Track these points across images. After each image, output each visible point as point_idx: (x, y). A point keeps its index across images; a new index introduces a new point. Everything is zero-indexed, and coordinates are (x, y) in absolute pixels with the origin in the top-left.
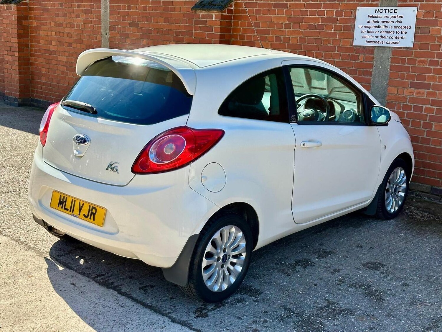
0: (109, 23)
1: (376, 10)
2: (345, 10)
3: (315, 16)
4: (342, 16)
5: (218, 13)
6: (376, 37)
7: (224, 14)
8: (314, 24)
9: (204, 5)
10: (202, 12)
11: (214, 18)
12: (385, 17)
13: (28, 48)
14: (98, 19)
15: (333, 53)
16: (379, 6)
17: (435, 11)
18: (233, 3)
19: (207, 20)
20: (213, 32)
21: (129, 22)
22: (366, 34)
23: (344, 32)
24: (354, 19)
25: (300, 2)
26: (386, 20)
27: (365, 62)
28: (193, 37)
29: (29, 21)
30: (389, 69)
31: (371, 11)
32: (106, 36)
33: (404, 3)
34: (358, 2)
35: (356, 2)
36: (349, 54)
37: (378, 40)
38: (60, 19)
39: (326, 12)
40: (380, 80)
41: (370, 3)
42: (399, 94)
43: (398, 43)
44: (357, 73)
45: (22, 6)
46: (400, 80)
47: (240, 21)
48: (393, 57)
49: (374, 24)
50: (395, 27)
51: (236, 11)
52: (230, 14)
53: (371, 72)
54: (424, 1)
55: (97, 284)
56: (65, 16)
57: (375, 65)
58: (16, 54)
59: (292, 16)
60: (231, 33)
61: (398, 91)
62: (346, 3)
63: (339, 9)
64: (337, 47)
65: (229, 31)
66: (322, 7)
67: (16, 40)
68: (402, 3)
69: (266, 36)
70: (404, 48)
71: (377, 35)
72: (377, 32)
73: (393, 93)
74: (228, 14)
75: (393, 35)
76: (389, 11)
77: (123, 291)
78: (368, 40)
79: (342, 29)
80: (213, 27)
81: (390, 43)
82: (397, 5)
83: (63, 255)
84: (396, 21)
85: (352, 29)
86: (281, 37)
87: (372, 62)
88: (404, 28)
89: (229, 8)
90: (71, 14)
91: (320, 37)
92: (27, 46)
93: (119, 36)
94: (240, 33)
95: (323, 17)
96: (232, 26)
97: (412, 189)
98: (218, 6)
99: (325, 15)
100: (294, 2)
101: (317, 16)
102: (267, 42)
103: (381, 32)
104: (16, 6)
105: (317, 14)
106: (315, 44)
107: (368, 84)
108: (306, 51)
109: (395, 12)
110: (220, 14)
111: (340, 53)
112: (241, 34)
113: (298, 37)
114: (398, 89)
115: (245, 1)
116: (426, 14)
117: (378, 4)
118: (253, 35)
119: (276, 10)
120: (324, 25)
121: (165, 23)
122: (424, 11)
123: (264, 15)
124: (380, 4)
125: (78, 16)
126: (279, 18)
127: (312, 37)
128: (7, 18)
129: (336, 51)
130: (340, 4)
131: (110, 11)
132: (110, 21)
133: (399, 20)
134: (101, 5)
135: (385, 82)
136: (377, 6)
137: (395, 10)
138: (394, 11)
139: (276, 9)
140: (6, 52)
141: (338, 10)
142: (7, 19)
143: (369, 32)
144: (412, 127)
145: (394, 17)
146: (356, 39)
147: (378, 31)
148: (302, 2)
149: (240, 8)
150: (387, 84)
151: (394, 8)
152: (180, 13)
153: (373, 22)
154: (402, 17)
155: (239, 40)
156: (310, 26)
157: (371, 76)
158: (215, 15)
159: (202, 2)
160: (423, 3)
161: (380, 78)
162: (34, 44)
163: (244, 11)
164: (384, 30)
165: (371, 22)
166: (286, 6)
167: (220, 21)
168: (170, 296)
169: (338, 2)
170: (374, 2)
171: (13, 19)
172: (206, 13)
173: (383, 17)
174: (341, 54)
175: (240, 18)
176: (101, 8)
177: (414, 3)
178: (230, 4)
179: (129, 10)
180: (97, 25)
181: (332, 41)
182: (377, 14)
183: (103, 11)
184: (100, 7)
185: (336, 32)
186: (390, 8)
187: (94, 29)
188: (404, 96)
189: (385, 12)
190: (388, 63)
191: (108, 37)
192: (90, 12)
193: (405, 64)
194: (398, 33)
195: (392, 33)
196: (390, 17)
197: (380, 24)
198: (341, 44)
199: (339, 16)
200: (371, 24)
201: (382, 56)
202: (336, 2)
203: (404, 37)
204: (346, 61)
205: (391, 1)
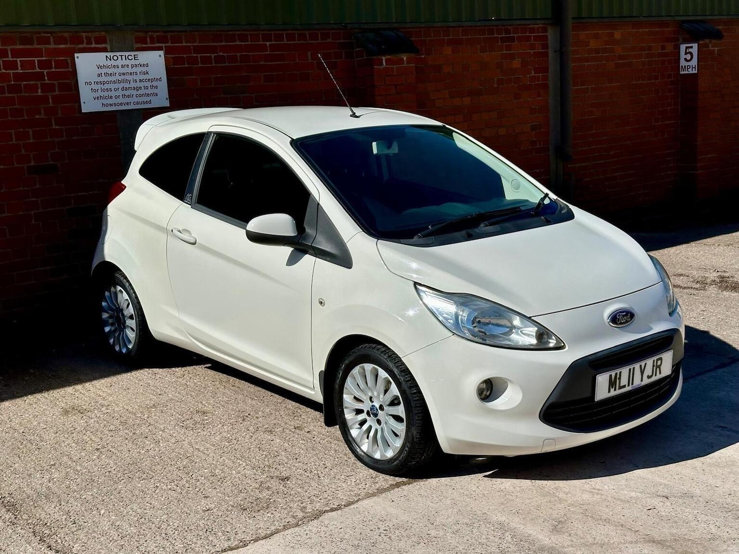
1: (107, 56)
2: (54, 59)
4: (52, 68)
6: (117, 97)
8: (0, 85)
12: (122, 66)
15: (49, 129)
16: (109, 50)
17: (185, 56)
22: (100, 94)
23: (61, 93)
24: (74, 73)
26: (125, 70)
27: (106, 136)
31: (99, 58)
33: (144, 46)
35: (71, 46)
36: (78, 126)
37: (120, 100)
39: (19, 63)
41: (93, 46)
43: (150, 102)
49: (109, 79)
50: (141, 81)
53: (119, 149)
54: (168, 43)
57: (123, 137)
63: (43, 57)
64: (55, 118)
66: (10, 55)
68: (139, 46)
72: (116, 89)
75: (140, 92)
76: (127, 58)
78: (105, 102)
79: (57, 89)
81: (138, 103)
82: (135, 48)
84: (140, 72)
85: (74, 88)
87: (116, 135)
88: (152, 80)
91: (18, 105)
95: (16, 71)
99: (18, 69)
101: (3, 71)
103: (123, 89)
105: (2, 68)
109: (136, 58)
111: (61, 127)
116: (176, 61)
120: (21, 84)
122: (172, 56)
124: (108, 47)
127: (2, 108)
129: (54, 125)
130: (42, 48)
133: (144, 69)
136: (104, 50)
137: (134, 55)
138: (133, 58)
141: (42, 59)
143: (102, 90)
145: (136, 66)
147: (118, 88)
151: (133, 53)
153: (106, 74)
154: (147, 65)
157: (120, 155)
160: (168, 45)
164: (127, 85)
165: (103, 75)
169: (38, 46)
170: (99, 45)
173: (120, 66)
174: (64, 128)
177: (157, 45)
181: (42, 109)
182: (109, 63)
185: (46, 94)
186: (127, 54)
189: (122, 60)
194: (146, 88)
195: (138, 89)
196: (130, 67)
197: (118, 77)
198: (60, 113)
199: (46, 69)
200: (103, 79)
201: (130, 124)
202: (34, 45)
203: (155, 93)
204: (75, 138)
205: (125, 43)
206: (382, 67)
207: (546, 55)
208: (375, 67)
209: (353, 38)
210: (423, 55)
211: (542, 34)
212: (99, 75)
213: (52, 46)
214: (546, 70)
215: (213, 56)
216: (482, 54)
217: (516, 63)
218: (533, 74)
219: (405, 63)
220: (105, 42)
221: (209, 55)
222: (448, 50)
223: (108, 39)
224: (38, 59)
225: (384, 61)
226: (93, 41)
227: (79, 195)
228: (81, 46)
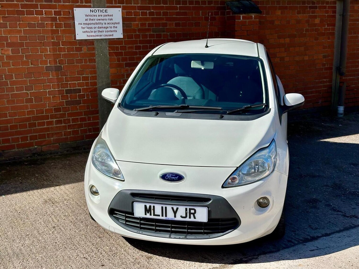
1: (91, 10)
2: (62, 10)
3: (33, 16)
4: (61, 15)
6: (95, 32)
8: (33, 23)
12: (99, 16)
15: (58, 48)
16: (92, 7)
17: (133, 11)
22: (86, 29)
23: (65, 28)
24: (73, 18)
25: (13, 2)
26: (100, 18)
27: (88, 52)
30: (108, 56)
31: (87, 11)
33: (111, 5)
34: (73, 4)
36: (74, 47)
37: (97, 34)
39: (44, 12)
40: (103, 65)
41: (84, 4)
42: (118, 73)
43: (112, 35)
44: (83, 62)
46: (118, 62)
48: (109, 46)
49: (91, 22)
50: (108, 24)
53: (95, 59)
54: (124, 4)
57: (97, 53)
61: (117, 71)
63: (57, 9)
64: (61, 42)
66: (39, 7)
68: (108, 5)
70: (116, 39)
71: (95, 30)
72: (95, 28)
73: (114, 73)
75: (108, 30)
76: (101, 11)
78: (89, 34)
79: (63, 26)
81: (106, 36)
82: (106, 6)
84: (108, 19)
85: (72, 26)
87: (94, 52)
88: (114, 24)
91: (42, 34)
99: (43, 15)
100: (7, 2)
101: (36, 16)
103: (98, 28)
105: (35, 14)
106: (38, 41)
107: (94, 69)
109: (106, 12)
114: (117, 69)
116: (128, 14)
120: (44, 23)
122: (125, 11)
124: (92, 5)
127: (34, 35)
129: (61, 46)
133: (110, 18)
135: (107, 66)
136: (90, 7)
137: (105, 10)
143: (88, 28)
145: (106, 16)
146: (78, 34)
148: (16, 3)
150: (109, 67)
151: (105, 9)
153: (90, 19)
154: (112, 16)
156: (30, 25)
157: (95, 62)
160: (124, 5)
161: (103, 63)
164: (100, 26)
165: (88, 20)
169: (55, 3)
170: (87, 4)
173: (97, 16)
174: (66, 47)
177: (118, 5)
181: (55, 37)
182: (92, 13)
185: (58, 29)
186: (102, 9)
188: (122, 73)
189: (99, 12)
190: (107, 51)
193: (119, 51)
194: (111, 27)
195: (107, 28)
196: (103, 16)
197: (96, 21)
198: (64, 39)
199: (58, 16)
200: (88, 22)
201: (101, 46)
202: (52, 3)
203: (115, 30)
204: (72, 53)
205: (101, 3)
206: (240, 21)
207: (334, 17)
208: (236, 20)
209: (225, 4)
210: (264, 14)
211: (333, 5)
213: (62, 3)
214: (334, 25)
215: (148, 12)
216: (298, 15)
217: (317, 21)
218: (326, 27)
219: (253, 18)
220: (90, 2)
221: (146, 11)
222: (279, 12)
223: (92, 0)
224: (54, 10)
225: (241, 17)
226: (84, 2)
227: (72, 83)
228: (78, 4)
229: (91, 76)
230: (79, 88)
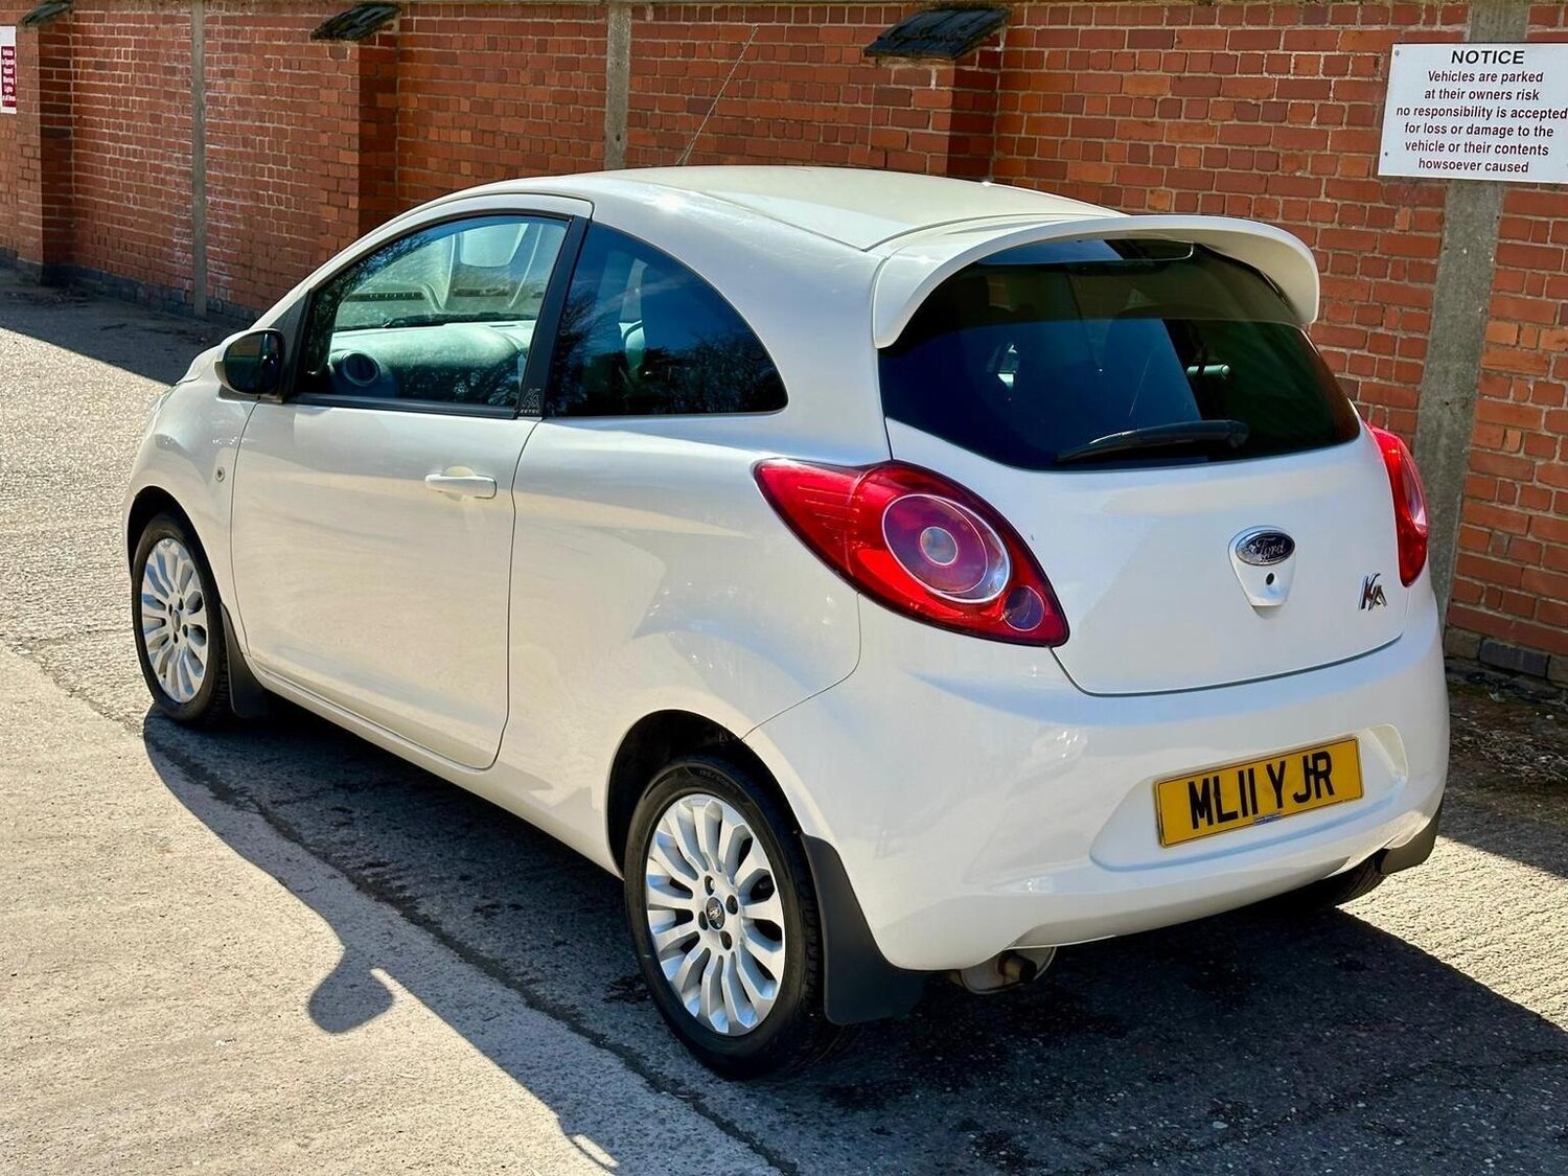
0: (627, 103)
1: (1455, 53)
2: (1353, 53)
3: (1259, 76)
4: (1346, 75)
5: (947, 64)
6: (1454, 148)
7: (967, 68)
8: (1254, 102)
9: (907, 40)
10: (898, 62)
11: (933, 82)
12: (1483, 78)
13: (391, 184)
14: (596, 88)
15: (1313, 202)
16: (1467, 39)
18: (1002, 32)
19: (913, 88)
20: (930, 131)
21: (687, 97)
22: (1421, 136)
23: (1350, 128)
24: (1384, 84)
25: (1211, 27)
26: (1487, 87)
27: (1414, 233)
28: (869, 147)
29: (398, 94)
30: (1492, 260)
31: (1438, 56)
32: (618, 145)
33: (1548, 30)
34: (1397, 28)
35: (1393, 28)
36: (1366, 204)
37: (1460, 156)
38: (487, 89)
39: (1293, 61)
40: (1463, 297)
41: (1437, 28)
42: (1522, 344)
43: (1525, 168)
44: (1389, 272)
45: (376, 47)
46: (1529, 297)
47: (1021, 94)
48: (1506, 215)
49: (1448, 104)
50: (1515, 114)
51: (1011, 58)
52: (988, 70)
53: (1434, 268)
55: (351, 887)
56: (502, 77)
57: (1448, 243)
58: (354, 202)
59: (1187, 74)
60: (991, 131)
61: (1518, 336)
62: (1357, 29)
63: (1335, 51)
64: (1327, 180)
65: (986, 125)
66: (1282, 43)
67: (353, 158)
68: (1539, 31)
69: (1102, 143)
70: (1542, 185)
71: (1456, 139)
72: (1456, 130)
73: (1504, 342)
74: (981, 70)
75: (1509, 141)
76: (1497, 58)
77: (422, 911)
78: (1427, 156)
79: (1345, 120)
80: (931, 113)
81: (1496, 168)
82: (1526, 37)
83: (288, 802)
84: (1519, 94)
85: (1375, 119)
86: (1148, 146)
87: (1438, 234)
88: (1542, 115)
89: (987, 48)
90: (518, 72)
91: (1273, 146)
92: (389, 176)
93: (653, 142)
94: (1020, 133)
95: (1285, 77)
96: (995, 110)
97: (1559, 682)
98: (947, 41)
99: (1289, 73)
100: (1194, 27)
101: (1266, 75)
102: (1104, 162)
103: (1471, 130)
104: (357, 46)
105: (1264, 69)
106: (1255, 171)
107: (1422, 311)
108: (1227, 194)
109: (1517, 60)
110: (953, 67)
111: (1334, 201)
112: (1023, 135)
113: (1203, 147)
114: (1520, 329)
115: (1040, 25)
117: (1464, 33)
118: (1061, 139)
119: (1134, 55)
120: (1287, 103)
121: (792, 99)
123: (1096, 72)
124: (1467, 31)
125: (539, 79)
126: (1143, 82)
127: (1247, 148)
128: (330, 84)
129: (1323, 195)
130: (1338, 32)
131: (631, 61)
132: (630, 95)
133: (1529, 87)
134: (606, 43)
135: (1479, 305)
136: (1457, 39)
137: (1516, 52)
138: (1512, 57)
139: (1137, 51)
140: (324, 196)
141: (1333, 53)
142: (331, 88)
143: (1429, 129)
144: (1562, 463)
145: (1513, 78)
146: (1386, 154)
147: (1461, 128)
148: (1219, 27)
149: (1024, 49)
150: (1485, 311)
151: (1512, 48)
152: (839, 65)
153: (1445, 93)
154: (1539, 78)
155: (1015, 156)
156: (1241, 110)
157: (1433, 281)
158: (937, 71)
159: (900, 29)
161: (1463, 289)
162: (411, 170)
163: (1036, 60)
164: (1480, 122)
165: (1437, 94)
166: (1166, 39)
167: (953, 92)
168: (559, 938)
169: (1333, 28)
170: (1450, 27)
171: (350, 90)
172: (910, 66)
173: (1477, 77)
174: (1339, 203)
175: (1026, 82)
176: (606, 53)
178: (992, 35)
179: (687, 59)
180: (592, 109)
181: (1310, 159)
182: (1457, 68)
183: (610, 60)
184: (602, 48)
185: (1325, 127)
186: (1499, 48)
187: (582, 121)
188: (1541, 352)
189: (1485, 62)
190: (1489, 239)
191: (624, 148)
192: (574, 64)
193: (1546, 242)
194: (1524, 132)
195: (1504, 132)
196: (1499, 78)
197: (1466, 102)
198: (1340, 169)
199: (1335, 76)
200: (1437, 103)
201: (1471, 215)
202: (1327, 25)
203: (1543, 147)
204: (1353, 228)
205: (1506, 23)
212: (1429, 95)
220: (1462, 21)
223: (1470, 12)
224: (1326, 53)
226: (1439, 17)
227: (1332, 352)
228: (1413, 28)
229: (1405, 337)
230: (1352, 377)
